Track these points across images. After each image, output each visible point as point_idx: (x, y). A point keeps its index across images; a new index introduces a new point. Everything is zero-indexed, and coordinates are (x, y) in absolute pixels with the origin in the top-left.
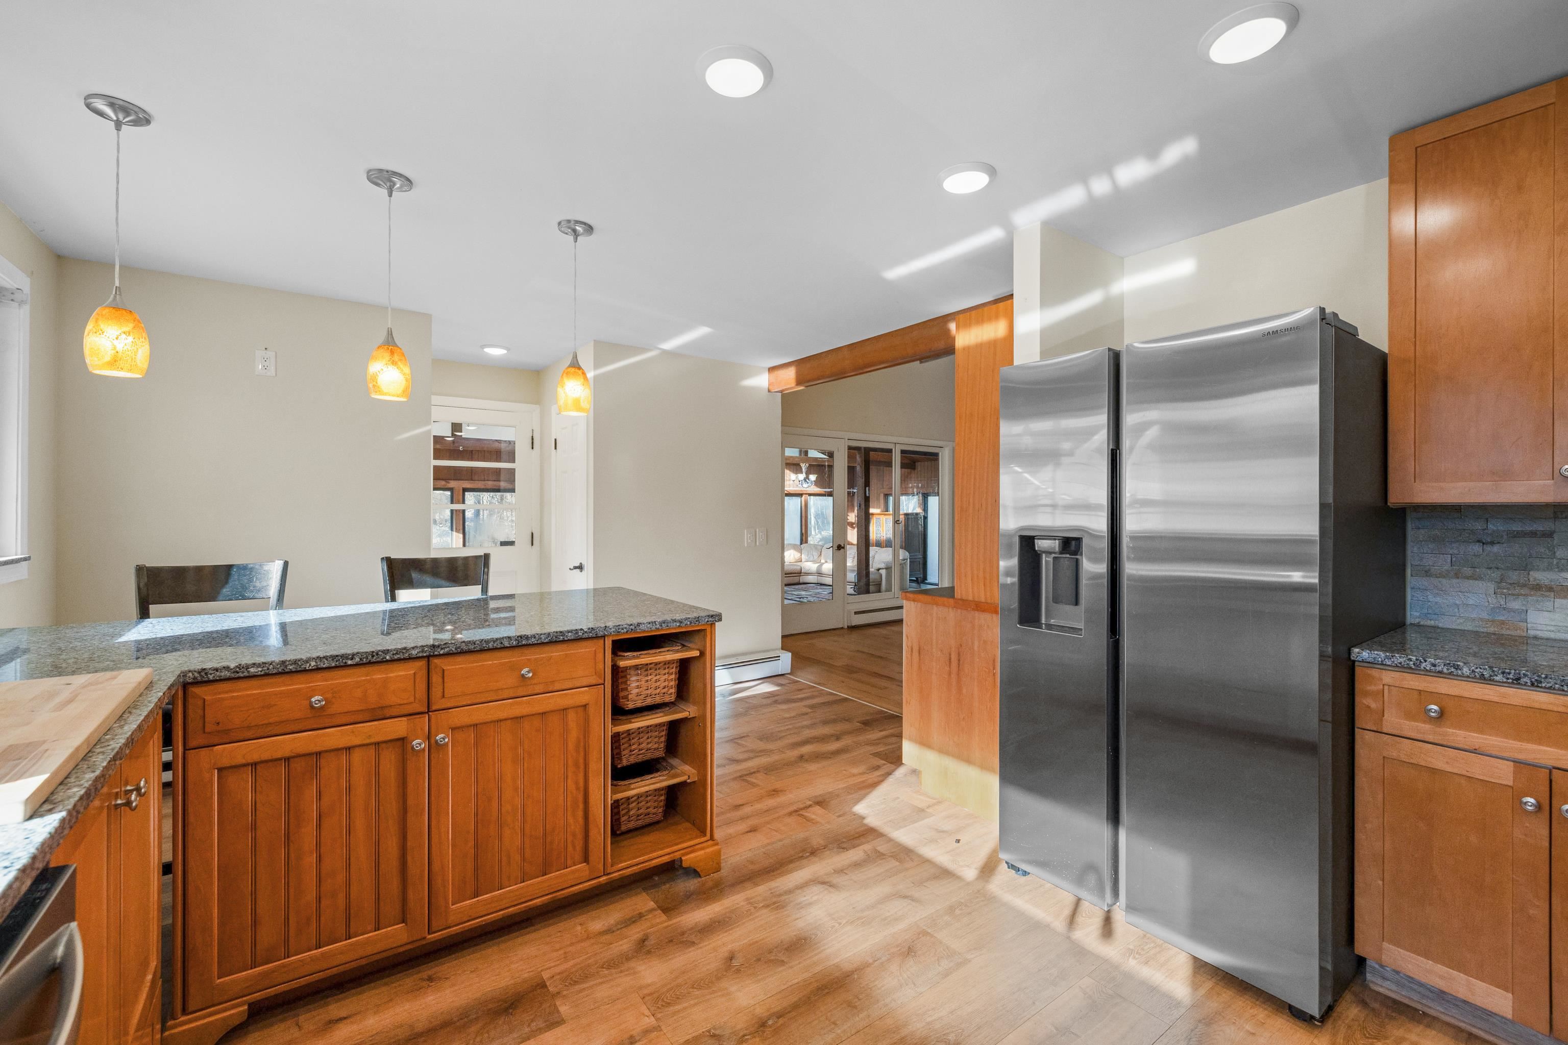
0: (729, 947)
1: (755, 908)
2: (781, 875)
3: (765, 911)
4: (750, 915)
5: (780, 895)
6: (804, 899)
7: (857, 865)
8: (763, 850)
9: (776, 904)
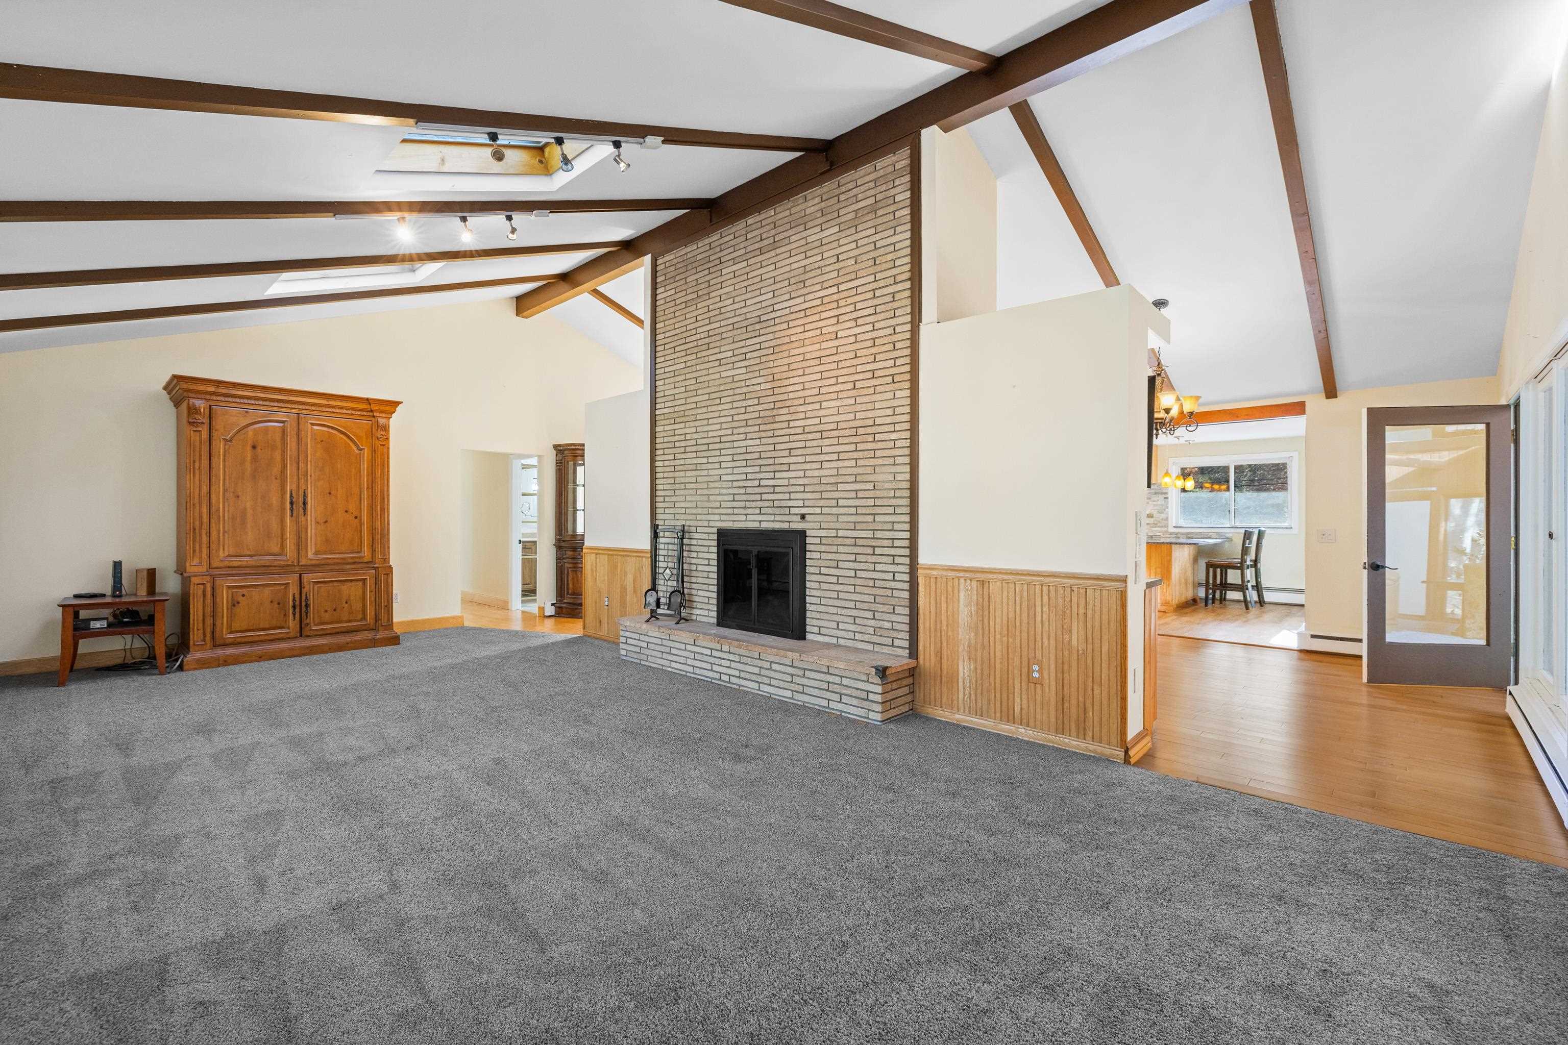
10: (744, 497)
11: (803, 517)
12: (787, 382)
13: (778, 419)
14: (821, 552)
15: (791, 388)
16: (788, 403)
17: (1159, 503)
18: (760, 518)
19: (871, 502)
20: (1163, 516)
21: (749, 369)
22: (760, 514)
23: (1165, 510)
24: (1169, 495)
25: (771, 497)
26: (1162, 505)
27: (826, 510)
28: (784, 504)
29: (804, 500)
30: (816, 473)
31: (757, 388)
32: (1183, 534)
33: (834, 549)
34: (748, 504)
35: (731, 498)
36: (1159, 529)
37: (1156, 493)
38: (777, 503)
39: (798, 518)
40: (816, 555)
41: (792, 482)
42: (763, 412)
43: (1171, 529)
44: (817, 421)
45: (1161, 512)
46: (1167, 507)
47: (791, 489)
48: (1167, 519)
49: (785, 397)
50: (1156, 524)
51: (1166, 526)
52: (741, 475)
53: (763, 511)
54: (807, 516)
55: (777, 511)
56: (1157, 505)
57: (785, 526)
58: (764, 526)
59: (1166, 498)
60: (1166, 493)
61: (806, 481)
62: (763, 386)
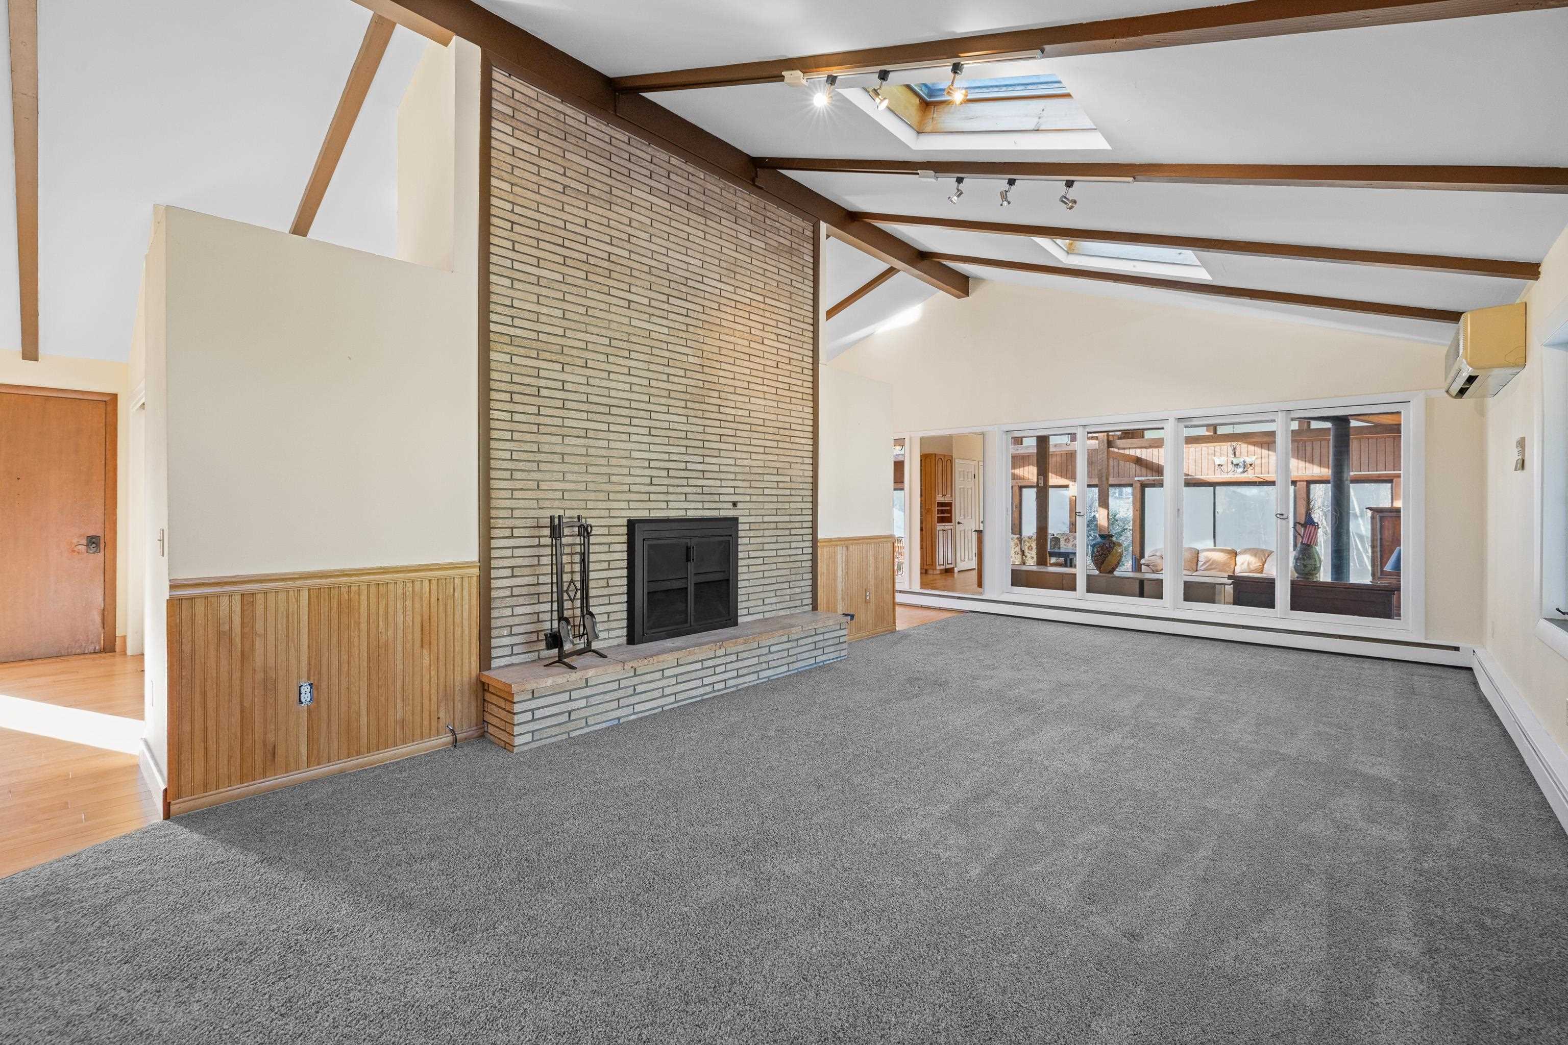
10: (666, 481)
11: (735, 504)
12: (717, 365)
13: (707, 400)
14: (750, 537)
15: (722, 373)
16: (719, 387)
18: (686, 505)
19: (788, 492)
21: (672, 332)
22: (686, 501)
25: (700, 482)
27: (754, 498)
28: (714, 490)
29: (734, 487)
30: (746, 463)
31: (684, 358)
33: (760, 533)
34: (671, 489)
35: (648, 480)
38: (706, 490)
39: (730, 505)
40: (746, 541)
41: (723, 468)
42: (691, 388)
44: (746, 413)
47: (722, 476)
49: (715, 380)
52: (663, 455)
53: (690, 497)
54: (739, 504)
55: (707, 498)
57: (715, 514)
58: (691, 514)
61: (737, 469)
62: (691, 359)
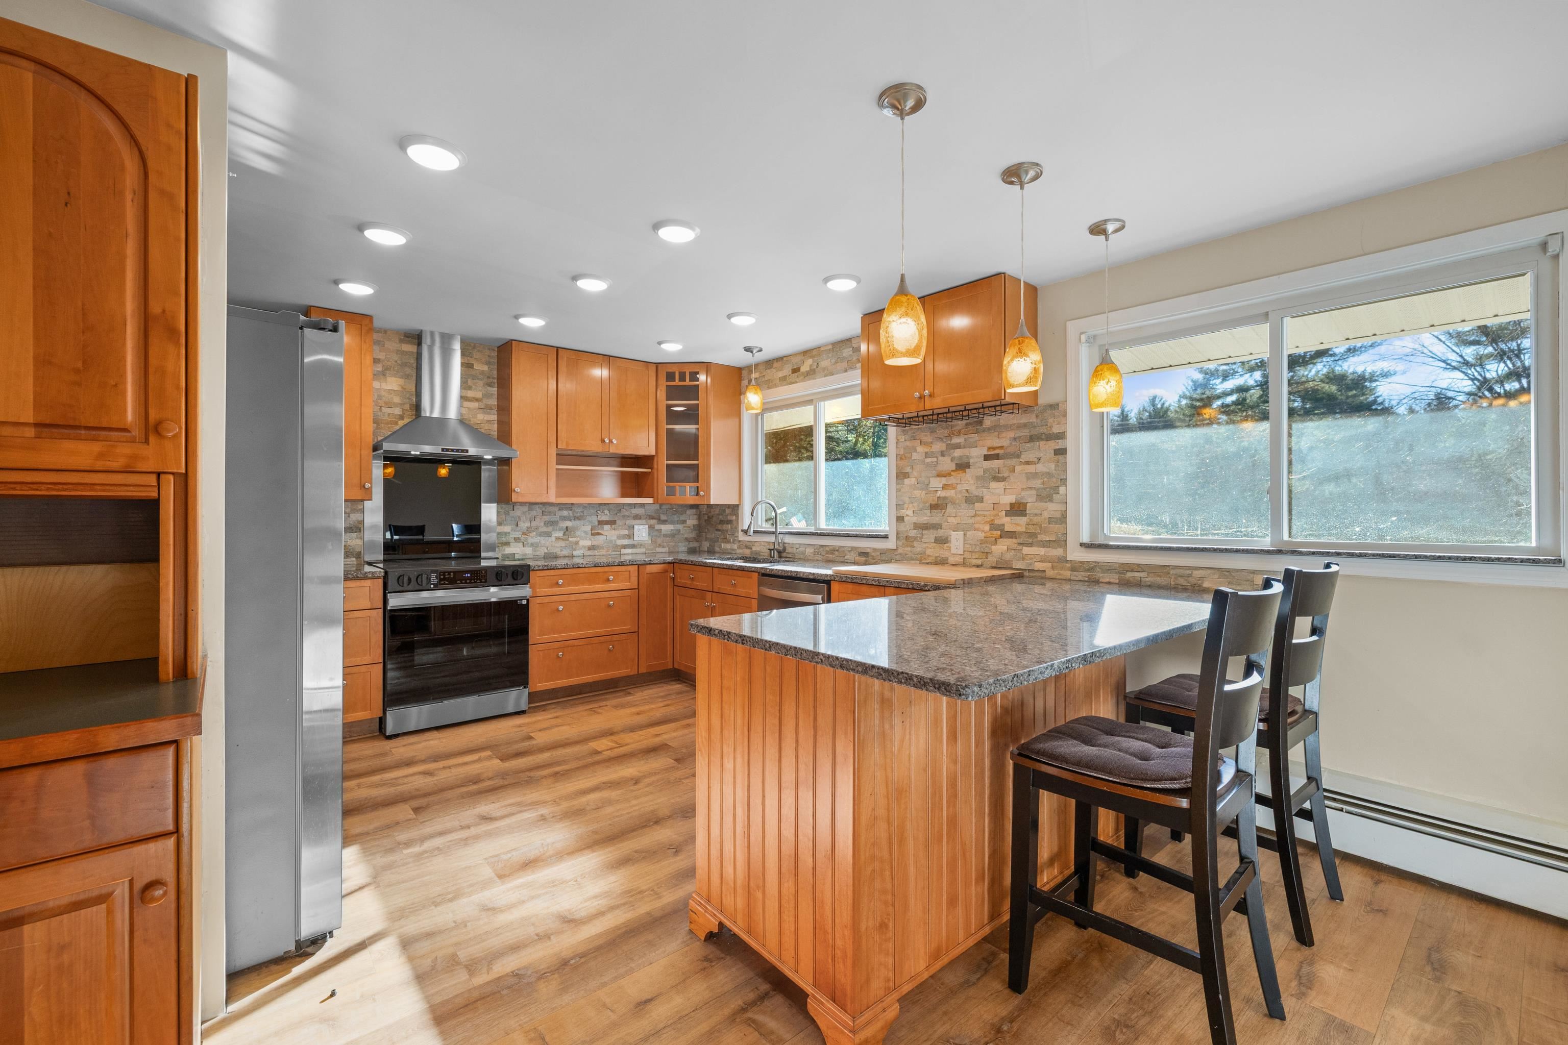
0: (678, 858)
1: (653, 890)
2: (617, 928)
3: (644, 888)
4: (658, 884)
5: (624, 904)
6: (600, 902)
7: (515, 948)
8: (633, 965)
9: (632, 895)
17: (1040, 468)
20: (1052, 509)
23: (1056, 490)
24: (1069, 444)
26: (1049, 475)
32: (1108, 568)
36: (1042, 551)
37: (1032, 439)
43: (1075, 554)
45: (1046, 496)
46: (1064, 481)
48: (1063, 519)
50: (1034, 535)
51: (1061, 542)
56: (1035, 475)
59: (1061, 452)
60: (1061, 436)
